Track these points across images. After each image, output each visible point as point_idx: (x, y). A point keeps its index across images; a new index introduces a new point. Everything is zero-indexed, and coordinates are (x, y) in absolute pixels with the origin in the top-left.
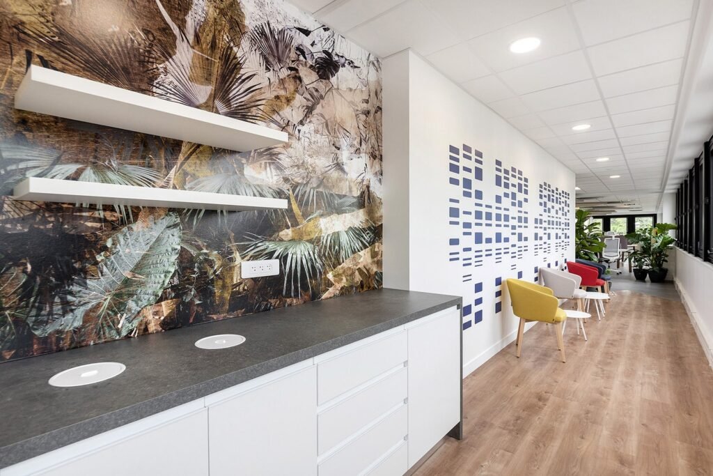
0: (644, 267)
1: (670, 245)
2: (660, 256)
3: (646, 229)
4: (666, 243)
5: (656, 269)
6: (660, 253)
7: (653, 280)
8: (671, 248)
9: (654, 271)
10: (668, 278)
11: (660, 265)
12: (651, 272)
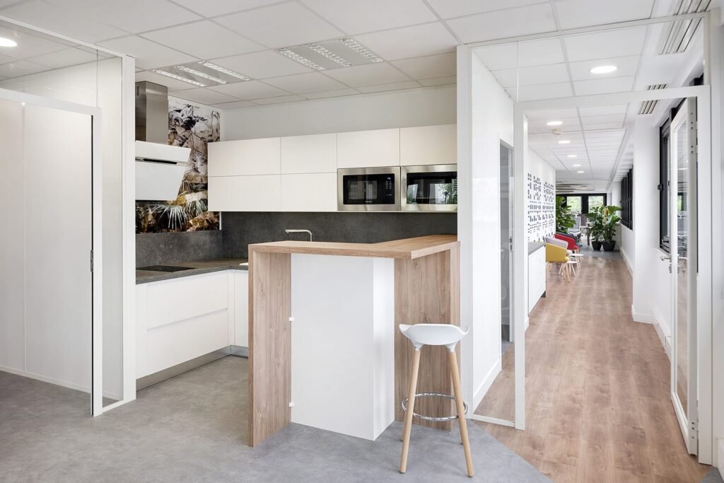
0: (599, 240)
1: (617, 223)
2: (611, 231)
3: (598, 208)
4: (614, 221)
5: (608, 241)
6: (610, 228)
7: (606, 250)
8: (618, 225)
9: (606, 242)
10: (616, 248)
11: (610, 238)
12: (604, 244)
